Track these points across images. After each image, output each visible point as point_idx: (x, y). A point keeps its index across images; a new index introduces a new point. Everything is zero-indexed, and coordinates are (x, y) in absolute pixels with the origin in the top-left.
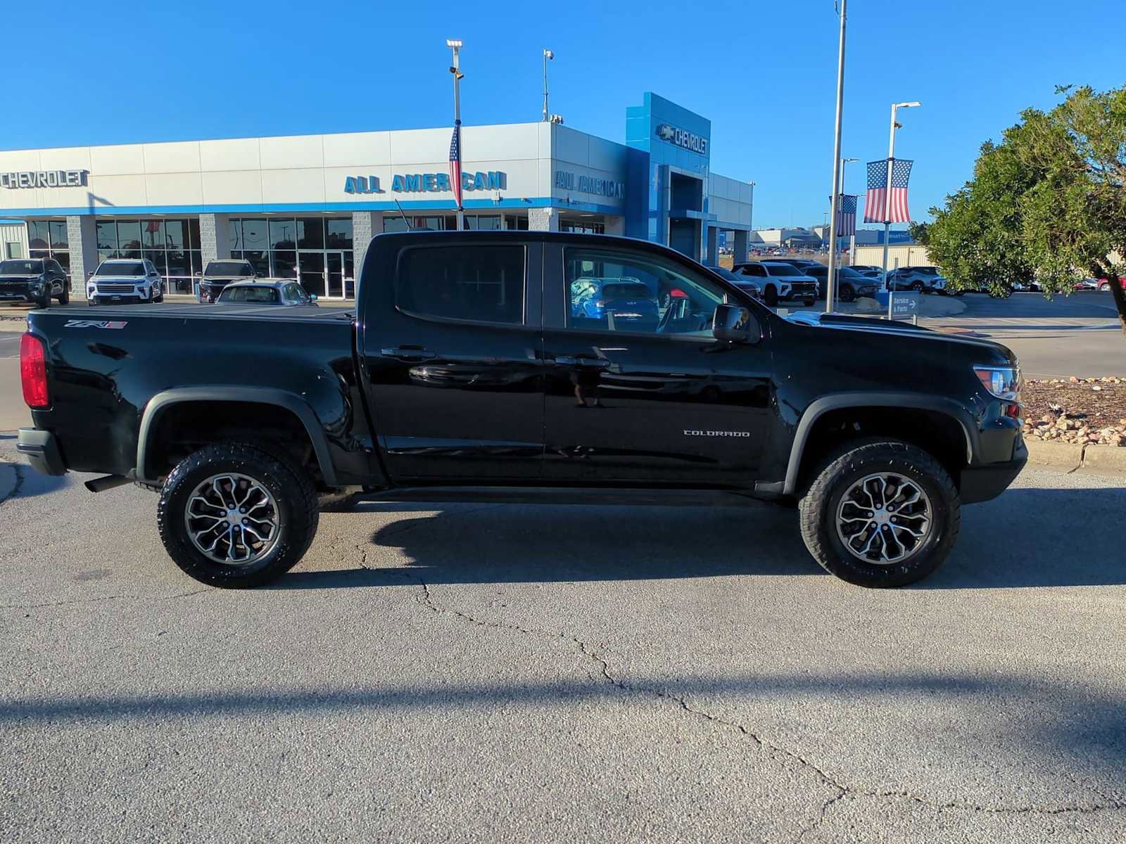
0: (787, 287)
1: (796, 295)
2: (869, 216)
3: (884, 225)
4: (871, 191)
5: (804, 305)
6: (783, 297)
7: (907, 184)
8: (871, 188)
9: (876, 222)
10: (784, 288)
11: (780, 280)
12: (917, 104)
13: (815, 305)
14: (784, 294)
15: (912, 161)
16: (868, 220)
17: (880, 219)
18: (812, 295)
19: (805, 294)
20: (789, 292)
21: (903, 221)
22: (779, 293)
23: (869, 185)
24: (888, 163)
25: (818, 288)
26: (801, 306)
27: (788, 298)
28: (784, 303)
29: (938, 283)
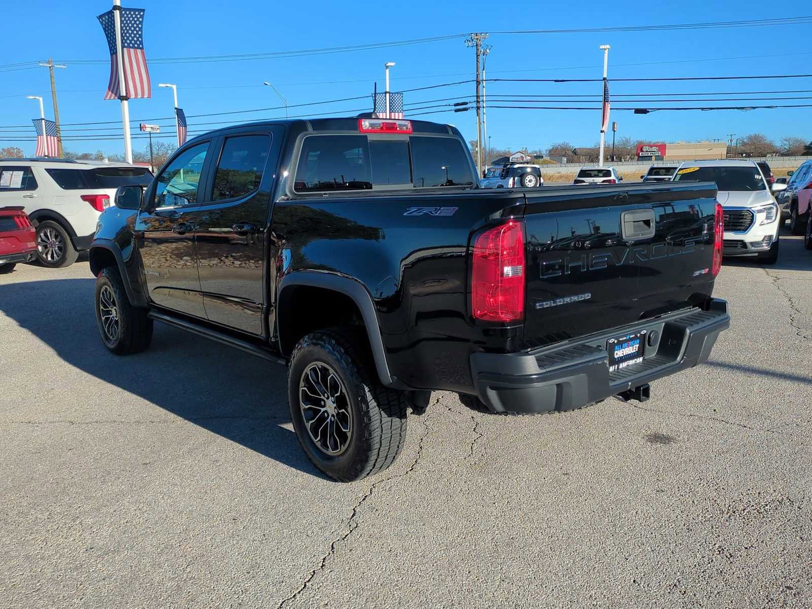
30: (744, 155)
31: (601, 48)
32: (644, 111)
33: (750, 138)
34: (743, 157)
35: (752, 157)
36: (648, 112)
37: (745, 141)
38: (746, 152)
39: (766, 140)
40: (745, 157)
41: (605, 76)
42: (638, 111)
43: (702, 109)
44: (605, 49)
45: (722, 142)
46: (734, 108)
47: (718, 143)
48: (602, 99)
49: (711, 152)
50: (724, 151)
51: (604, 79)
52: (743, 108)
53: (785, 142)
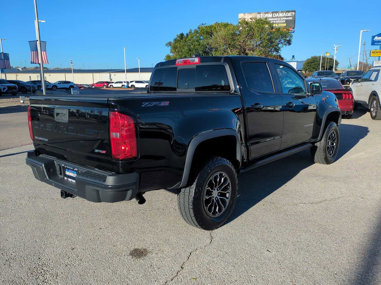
0: (5, 88)
1: (10, 91)
2: (33, 61)
3: (39, 65)
4: (32, 52)
5: (12, 95)
6: (4, 92)
7: (46, 50)
8: (32, 51)
9: (36, 63)
10: (4, 89)
11: (2, 86)
12: (44, 21)
13: (17, 95)
14: (5, 91)
15: (46, 42)
16: (32, 63)
17: (37, 62)
18: (16, 91)
19: (13, 91)
20: (7, 90)
21: (46, 63)
22: (2, 91)
23: (31, 50)
24: (36, 42)
25: (18, 88)
26: (11, 96)
27: (6, 93)
28: (4, 95)
29: (49, 86)
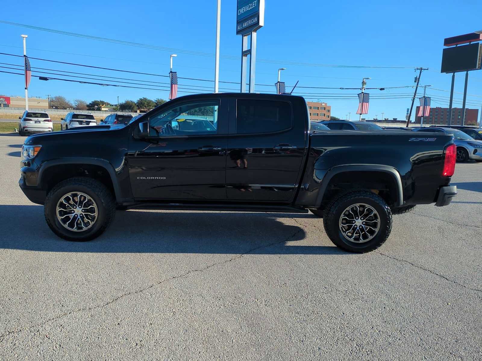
30: (54, 107)
31: (22, 36)
32: (46, 79)
33: (56, 98)
34: (53, 108)
35: (59, 109)
36: (48, 80)
37: (54, 99)
38: (55, 106)
39: (65, 100)
40: (55, 108)
41: (25, 54)
42: (41, 78)
43: (80, 82)
44: (24, 37)
45: (42, 99)
46: (97, 84)
47: (39, 99)
48: (24, 68)
49: (39, 105)
50: (47, 104)
51: (25, 56)
52: (102, 84)
53: (76, 102)
